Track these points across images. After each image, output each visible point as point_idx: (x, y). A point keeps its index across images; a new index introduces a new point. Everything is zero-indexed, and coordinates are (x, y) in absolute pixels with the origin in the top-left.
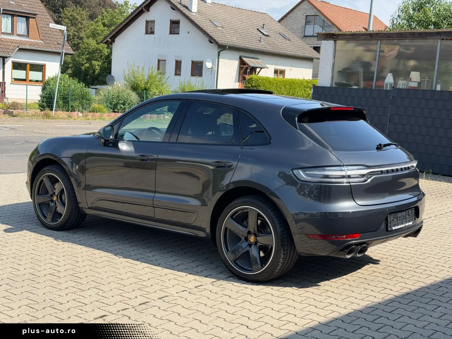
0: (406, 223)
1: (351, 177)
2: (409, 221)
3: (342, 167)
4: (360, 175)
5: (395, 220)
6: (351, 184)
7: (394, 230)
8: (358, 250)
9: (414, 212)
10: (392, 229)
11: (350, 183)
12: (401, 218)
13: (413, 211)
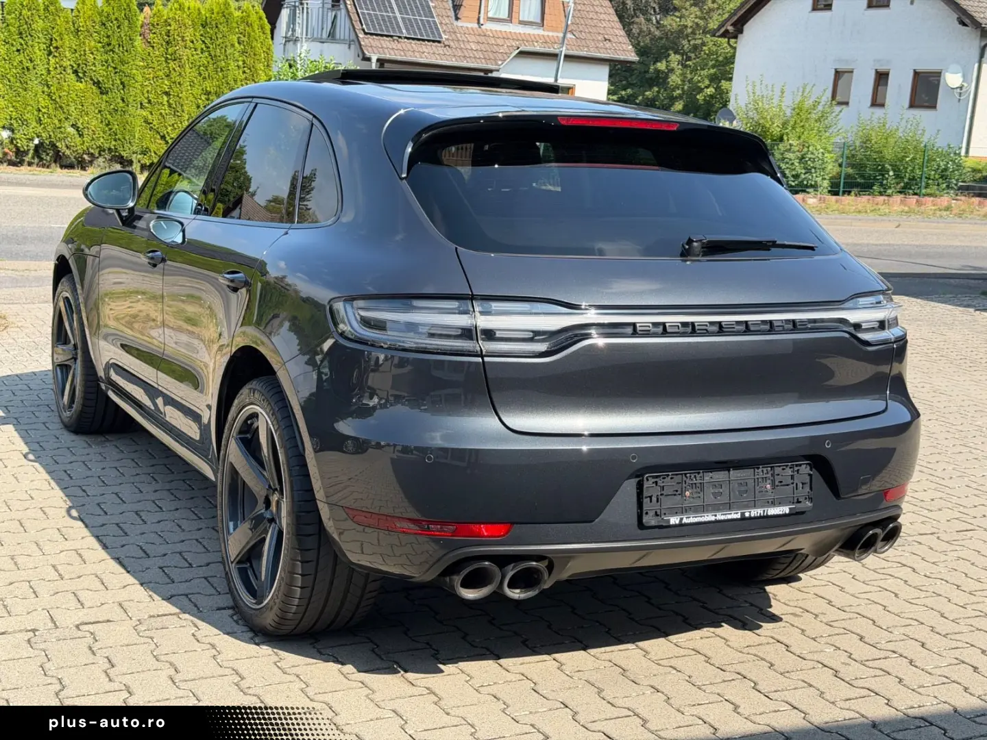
0: (755, 507)
1: (497, 335)
2: (773, 504)
3: (469, 302)
4: (537, 333)
5: (687, 493)
6: (486, 359)
7: (675, 526)
8: (503, 577)
9: (810, 475)
10: (669, 521)
11: (482, 356)
12: (725, 490)
13: (805, 469)
